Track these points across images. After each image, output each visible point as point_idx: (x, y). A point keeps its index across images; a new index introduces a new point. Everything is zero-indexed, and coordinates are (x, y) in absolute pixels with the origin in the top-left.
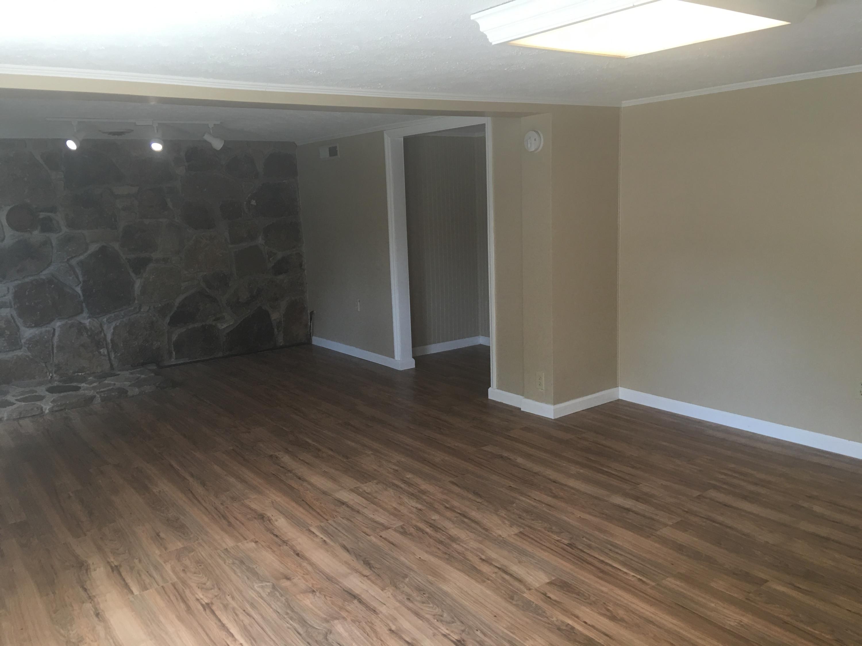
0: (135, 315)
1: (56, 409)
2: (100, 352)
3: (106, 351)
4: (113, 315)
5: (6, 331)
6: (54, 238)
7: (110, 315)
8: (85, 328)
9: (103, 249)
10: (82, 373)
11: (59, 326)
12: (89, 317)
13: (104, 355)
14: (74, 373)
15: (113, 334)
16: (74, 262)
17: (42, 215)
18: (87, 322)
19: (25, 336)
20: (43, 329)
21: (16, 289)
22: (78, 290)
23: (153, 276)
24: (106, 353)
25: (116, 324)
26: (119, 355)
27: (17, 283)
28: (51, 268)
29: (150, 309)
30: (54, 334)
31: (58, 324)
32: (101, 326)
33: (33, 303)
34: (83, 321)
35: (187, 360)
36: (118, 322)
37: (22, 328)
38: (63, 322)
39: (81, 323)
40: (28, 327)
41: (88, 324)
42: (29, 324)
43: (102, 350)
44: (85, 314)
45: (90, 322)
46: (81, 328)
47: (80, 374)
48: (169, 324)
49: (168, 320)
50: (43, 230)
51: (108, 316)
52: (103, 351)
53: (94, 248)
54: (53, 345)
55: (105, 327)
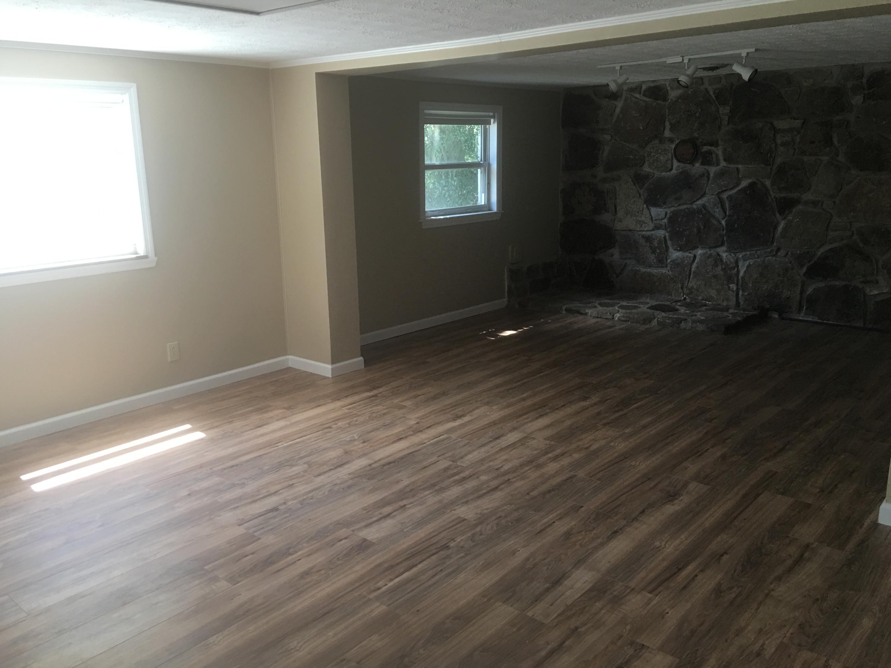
0: (770, 258)
1: (623, 319)
2: (729, 287)
3: (736, 287)
4: (748, 253)
5: (657, 250)
6: (713, 170)
7: (746, 253)
8: (722, 261)
9: (752, 185)
10: (709, 302)
11: (700, 254)
12: (726, 251)
13: (733, 291)
14: (703, 300)
15: (745, 272)
16: (725, 196)
17: (705, 148)
18: (724, 255)
19: (671, 257)
20: (687, 254)
21: (671, 215)
22: (723, 222)
23: (798, 220)
24: (735, 289)
25: (750, 263)
26: (746, 294)
27: (672, 209)
28: (705, 199)
29: (787, 254)
30: (694, 261)
31: (699, 252)
32: (737, 262)
33: (681, 229)
34: (721, 254)
35: (816, 319)
36: (751, 262)
37: (671, 250)
38: (704, 251)
39: (718, 255)
40: (675, 250)
41: (724, 257)
42: (675, 247)
43: (731, 285)
44: (724, 248)
45: (726, 256)
46: (718, 259)
47: (708, 302)
48: (804, 275)
49: (804, 269)
50: (703, 164)
51: (743, 253)
52: (733, 286)
53: (744, 183)
54: (690, 270)
55: (740, 264)
